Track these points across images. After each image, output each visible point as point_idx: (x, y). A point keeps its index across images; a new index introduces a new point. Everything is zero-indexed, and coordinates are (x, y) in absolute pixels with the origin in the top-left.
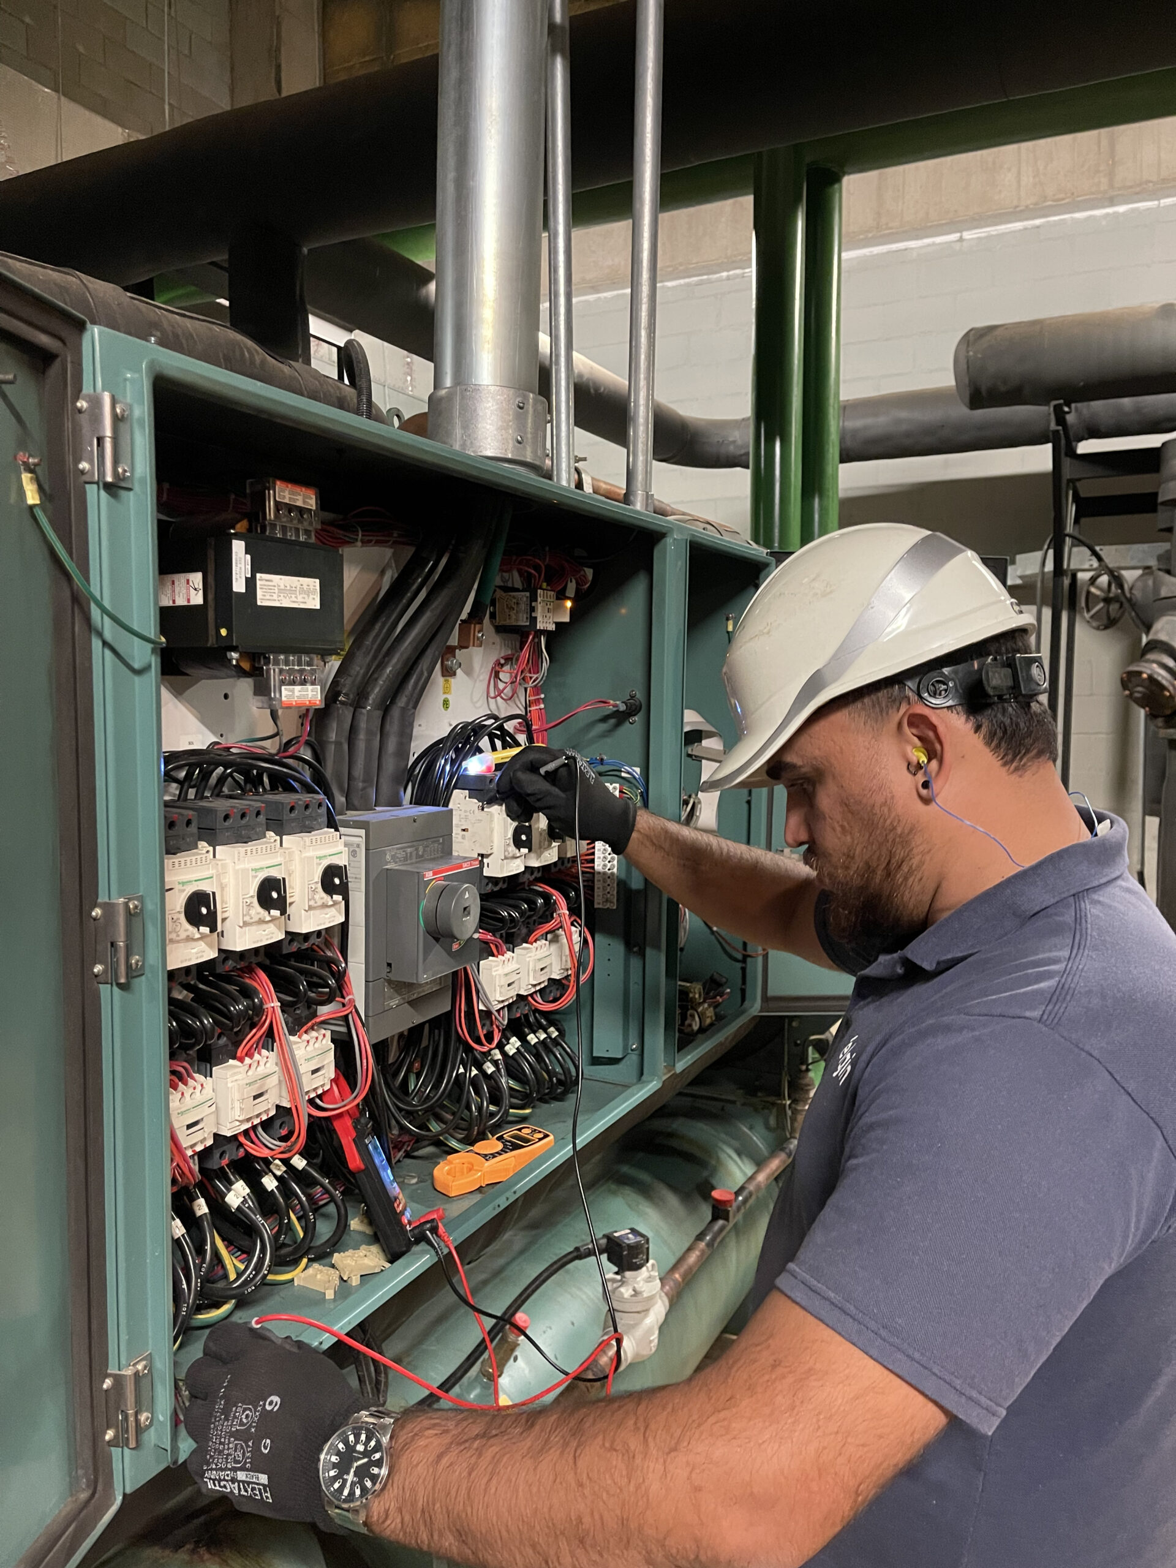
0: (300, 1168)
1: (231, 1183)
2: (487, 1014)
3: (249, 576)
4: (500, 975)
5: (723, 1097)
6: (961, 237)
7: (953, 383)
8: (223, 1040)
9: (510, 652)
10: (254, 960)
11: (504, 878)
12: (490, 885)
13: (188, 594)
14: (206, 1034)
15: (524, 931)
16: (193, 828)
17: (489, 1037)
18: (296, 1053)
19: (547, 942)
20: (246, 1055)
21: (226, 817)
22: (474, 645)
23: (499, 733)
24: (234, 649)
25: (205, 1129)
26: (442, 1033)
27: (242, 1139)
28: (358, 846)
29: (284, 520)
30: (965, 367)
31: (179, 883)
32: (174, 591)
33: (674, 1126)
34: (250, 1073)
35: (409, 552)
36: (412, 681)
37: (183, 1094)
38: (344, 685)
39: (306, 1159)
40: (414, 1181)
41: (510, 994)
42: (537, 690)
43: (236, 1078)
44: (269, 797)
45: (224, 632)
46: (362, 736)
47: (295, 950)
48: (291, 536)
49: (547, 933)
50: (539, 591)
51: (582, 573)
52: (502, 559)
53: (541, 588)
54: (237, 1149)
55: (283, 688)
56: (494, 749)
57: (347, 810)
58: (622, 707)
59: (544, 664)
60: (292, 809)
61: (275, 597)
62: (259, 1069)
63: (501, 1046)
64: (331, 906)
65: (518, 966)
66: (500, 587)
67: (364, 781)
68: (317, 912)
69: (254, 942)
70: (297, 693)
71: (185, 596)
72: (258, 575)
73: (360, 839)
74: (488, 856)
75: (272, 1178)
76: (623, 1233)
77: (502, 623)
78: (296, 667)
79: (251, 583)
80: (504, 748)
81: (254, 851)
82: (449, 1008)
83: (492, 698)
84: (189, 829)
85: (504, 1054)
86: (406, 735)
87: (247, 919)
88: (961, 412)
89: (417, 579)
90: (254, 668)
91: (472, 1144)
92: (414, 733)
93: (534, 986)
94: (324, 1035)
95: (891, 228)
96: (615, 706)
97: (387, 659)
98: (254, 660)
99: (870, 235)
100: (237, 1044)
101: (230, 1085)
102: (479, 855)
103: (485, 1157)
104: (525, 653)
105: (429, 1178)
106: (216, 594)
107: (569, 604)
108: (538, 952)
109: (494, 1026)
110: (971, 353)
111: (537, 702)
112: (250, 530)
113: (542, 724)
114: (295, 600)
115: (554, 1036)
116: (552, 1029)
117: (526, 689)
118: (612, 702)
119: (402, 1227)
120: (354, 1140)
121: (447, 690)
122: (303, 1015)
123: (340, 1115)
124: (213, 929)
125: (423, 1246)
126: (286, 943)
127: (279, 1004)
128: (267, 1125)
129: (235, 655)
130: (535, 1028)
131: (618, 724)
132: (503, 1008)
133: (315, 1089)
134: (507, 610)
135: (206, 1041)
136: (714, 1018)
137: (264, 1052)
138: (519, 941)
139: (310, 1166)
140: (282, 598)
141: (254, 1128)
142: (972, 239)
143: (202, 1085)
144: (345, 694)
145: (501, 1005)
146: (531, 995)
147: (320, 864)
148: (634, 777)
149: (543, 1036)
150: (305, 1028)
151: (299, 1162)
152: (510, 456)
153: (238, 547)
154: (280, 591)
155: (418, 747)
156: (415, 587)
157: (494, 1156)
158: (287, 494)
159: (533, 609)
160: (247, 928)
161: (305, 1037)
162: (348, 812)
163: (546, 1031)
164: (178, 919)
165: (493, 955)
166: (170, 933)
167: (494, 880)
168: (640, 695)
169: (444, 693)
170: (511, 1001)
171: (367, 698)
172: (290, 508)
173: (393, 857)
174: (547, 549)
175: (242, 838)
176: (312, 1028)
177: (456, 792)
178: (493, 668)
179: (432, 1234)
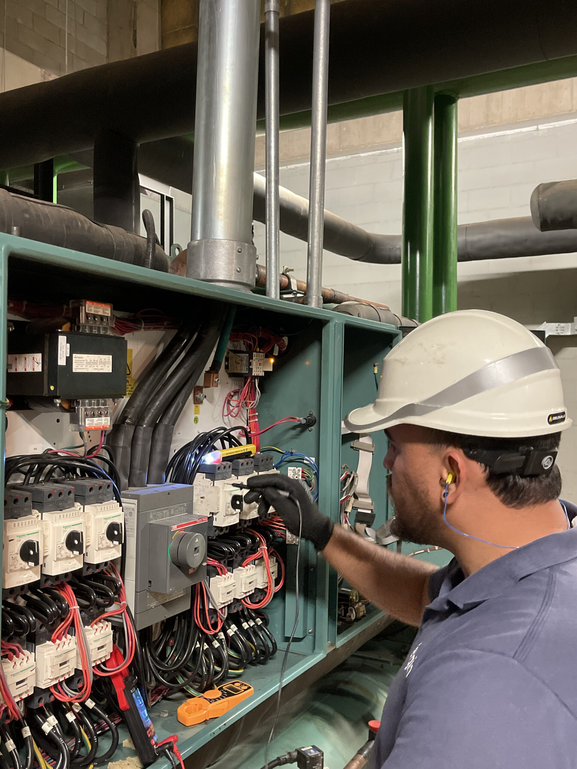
0: (91, 708)
1: (47, 717)
2: (214, 611)
3: (68, 355)
4: (222, 587)
5: (382, 659)
6: (537, 128)
7: (530, 215)
8: (44, 629)
9: (238, 388)
10: (65, 580)
11: (226, 527)
12: (217, 531)
13: (33, 365)
14: (30, 626)
15: (239, 558)
16: (29, 502)
17: (215, 626)
18: (87, 637)
19: (255, 566)
20: (57, 638)
21: (50, 496)
22: (213, 386)
23: (227, 437)
24: (58, 398)
25: (28, 685)
26: (186, 622)
27: (53, 690)
28: (133, 509)
29: (91, 322)
30: (537, 206)
31: (17, 536)
32: (25, 363)
33: (350, 677)
34: (59, 649)
35: (174, 332)
36: (172, 409)
37: (15, 663)
38: (129, 413)
39: (95, 702)
40: (166, 715)
41: (229, 599)
42: (253, 410)
43: (50, 652)
44: (79, 482)
45: (52, 388)
46: (140, 442)
47: (91, 573)
48: (95, 331)
49: (255, 560)
50: (254, 353)
51: (282, 341)
52: (231, 334)
53: (256, 352)
54: (50, 696)
55: (87, 419)
56: (224, 447)
57: (129, 486)
58: (304, 422)
59: (257, 395)
60: (91, 489)
61: (84, 367)
62: (64, 647)
63: (224, 630)
64: (113, 547)
65: (234, 581)
66: (231, 350)
67: (140, 470)
68: (104, 551)
69: (63, 570)
70: (95, 422)
71: (32, 367)
72: (74, 355)
73: (134, 505)
74: (216, 514)
75: (72, 714)
76: (308, 748)
77: (232, 372)
78: (96, 407)
79: (69, 360)
80: (230, 447)
81: (65, 516)
82: (189, 608)
83: (226, 416)
84: (26, 503)
85: (226, 634)
86: (168, 441)
87: (59, 556)
88: (535, 232)
89: (176, 349)
90: (70, 406)
91: (203, 692)
92: (174, 439)
93: (246, 593)
94: (107, 626)
95: (495, 123)
96: (299, 421)
97: (157, 396)
98: (71, 402)
99: (482, 127)
100: (52, 631)
101: (46, 657)
102: (210, 513)
103: (210, 701)
104: (246, 389)
105: (173, 714)
106: (49, 366)
107: (272, 361)
108: (248, 572)
109: (219, 618)
110: (541, 199)
111: (254, 417)
112: (71, 328)
113: (257, 431)
114: (97, 368)
115: (259, 624)
116: (258, 619)
117: (247, 410)
118: (298, 418)
119: (151, 746)
120: (124, 690)
121: (197, 412)
122: (95, 613)
123: (116, 675)
124: (37, 563)
125: (163, 759)
126: (85, 569)
127: (78, 607)
128: (69, 681)
129: (58, 401)
130: (248, 619)
131: (302, 431)
132: (225, 607)
133: (100, 659)
134: (235, 364)
135: (30, 630)
136: (365, 612)
137: (69, 636)
138: (236, 565)
139: (97, 707)
140: (88, 367)
141: (60, 683)
142: (544, 129)
143: (28, 657)
144: (130, 419)
145: (223, 606)
146: (244, 599)
147: (106, 522)
148: (311, 463)
149: (252, 624)
150: (95, 621)
151: (90, 703)
152: (233, 279)
153: (62, 340)
154: (87, 363)
155: (176, 447)
156: (175, 355)
157: (215, 700)
158: (93, 308)
159: (250, 364)
160: (59, 562)
161: (95, 627)
162: (129, 488)
163: (254, 620)
164: (16, 558)
165: (219, 575)
166: (11, 566)
167: (221, 529)
168: (315, 414)
169: (195, 414)
170: (229, 603)
171: (144, 420)
172: (95, 316)
173: (154, 516)
174: (261, 327)
175: (59, 507)
176: (100, 621)
177: (198, 474)
178: (226, 398)
179: (169, 751)
